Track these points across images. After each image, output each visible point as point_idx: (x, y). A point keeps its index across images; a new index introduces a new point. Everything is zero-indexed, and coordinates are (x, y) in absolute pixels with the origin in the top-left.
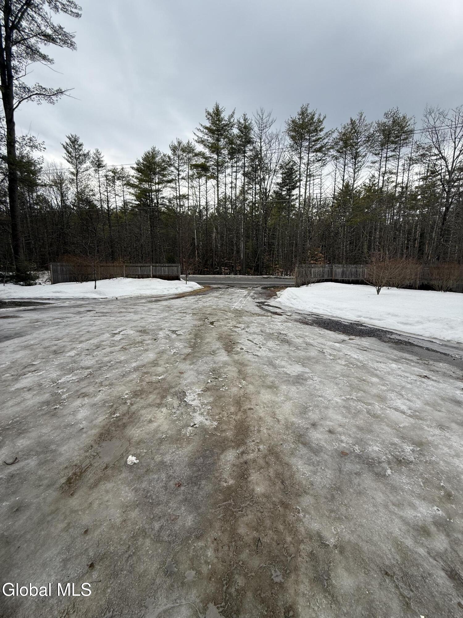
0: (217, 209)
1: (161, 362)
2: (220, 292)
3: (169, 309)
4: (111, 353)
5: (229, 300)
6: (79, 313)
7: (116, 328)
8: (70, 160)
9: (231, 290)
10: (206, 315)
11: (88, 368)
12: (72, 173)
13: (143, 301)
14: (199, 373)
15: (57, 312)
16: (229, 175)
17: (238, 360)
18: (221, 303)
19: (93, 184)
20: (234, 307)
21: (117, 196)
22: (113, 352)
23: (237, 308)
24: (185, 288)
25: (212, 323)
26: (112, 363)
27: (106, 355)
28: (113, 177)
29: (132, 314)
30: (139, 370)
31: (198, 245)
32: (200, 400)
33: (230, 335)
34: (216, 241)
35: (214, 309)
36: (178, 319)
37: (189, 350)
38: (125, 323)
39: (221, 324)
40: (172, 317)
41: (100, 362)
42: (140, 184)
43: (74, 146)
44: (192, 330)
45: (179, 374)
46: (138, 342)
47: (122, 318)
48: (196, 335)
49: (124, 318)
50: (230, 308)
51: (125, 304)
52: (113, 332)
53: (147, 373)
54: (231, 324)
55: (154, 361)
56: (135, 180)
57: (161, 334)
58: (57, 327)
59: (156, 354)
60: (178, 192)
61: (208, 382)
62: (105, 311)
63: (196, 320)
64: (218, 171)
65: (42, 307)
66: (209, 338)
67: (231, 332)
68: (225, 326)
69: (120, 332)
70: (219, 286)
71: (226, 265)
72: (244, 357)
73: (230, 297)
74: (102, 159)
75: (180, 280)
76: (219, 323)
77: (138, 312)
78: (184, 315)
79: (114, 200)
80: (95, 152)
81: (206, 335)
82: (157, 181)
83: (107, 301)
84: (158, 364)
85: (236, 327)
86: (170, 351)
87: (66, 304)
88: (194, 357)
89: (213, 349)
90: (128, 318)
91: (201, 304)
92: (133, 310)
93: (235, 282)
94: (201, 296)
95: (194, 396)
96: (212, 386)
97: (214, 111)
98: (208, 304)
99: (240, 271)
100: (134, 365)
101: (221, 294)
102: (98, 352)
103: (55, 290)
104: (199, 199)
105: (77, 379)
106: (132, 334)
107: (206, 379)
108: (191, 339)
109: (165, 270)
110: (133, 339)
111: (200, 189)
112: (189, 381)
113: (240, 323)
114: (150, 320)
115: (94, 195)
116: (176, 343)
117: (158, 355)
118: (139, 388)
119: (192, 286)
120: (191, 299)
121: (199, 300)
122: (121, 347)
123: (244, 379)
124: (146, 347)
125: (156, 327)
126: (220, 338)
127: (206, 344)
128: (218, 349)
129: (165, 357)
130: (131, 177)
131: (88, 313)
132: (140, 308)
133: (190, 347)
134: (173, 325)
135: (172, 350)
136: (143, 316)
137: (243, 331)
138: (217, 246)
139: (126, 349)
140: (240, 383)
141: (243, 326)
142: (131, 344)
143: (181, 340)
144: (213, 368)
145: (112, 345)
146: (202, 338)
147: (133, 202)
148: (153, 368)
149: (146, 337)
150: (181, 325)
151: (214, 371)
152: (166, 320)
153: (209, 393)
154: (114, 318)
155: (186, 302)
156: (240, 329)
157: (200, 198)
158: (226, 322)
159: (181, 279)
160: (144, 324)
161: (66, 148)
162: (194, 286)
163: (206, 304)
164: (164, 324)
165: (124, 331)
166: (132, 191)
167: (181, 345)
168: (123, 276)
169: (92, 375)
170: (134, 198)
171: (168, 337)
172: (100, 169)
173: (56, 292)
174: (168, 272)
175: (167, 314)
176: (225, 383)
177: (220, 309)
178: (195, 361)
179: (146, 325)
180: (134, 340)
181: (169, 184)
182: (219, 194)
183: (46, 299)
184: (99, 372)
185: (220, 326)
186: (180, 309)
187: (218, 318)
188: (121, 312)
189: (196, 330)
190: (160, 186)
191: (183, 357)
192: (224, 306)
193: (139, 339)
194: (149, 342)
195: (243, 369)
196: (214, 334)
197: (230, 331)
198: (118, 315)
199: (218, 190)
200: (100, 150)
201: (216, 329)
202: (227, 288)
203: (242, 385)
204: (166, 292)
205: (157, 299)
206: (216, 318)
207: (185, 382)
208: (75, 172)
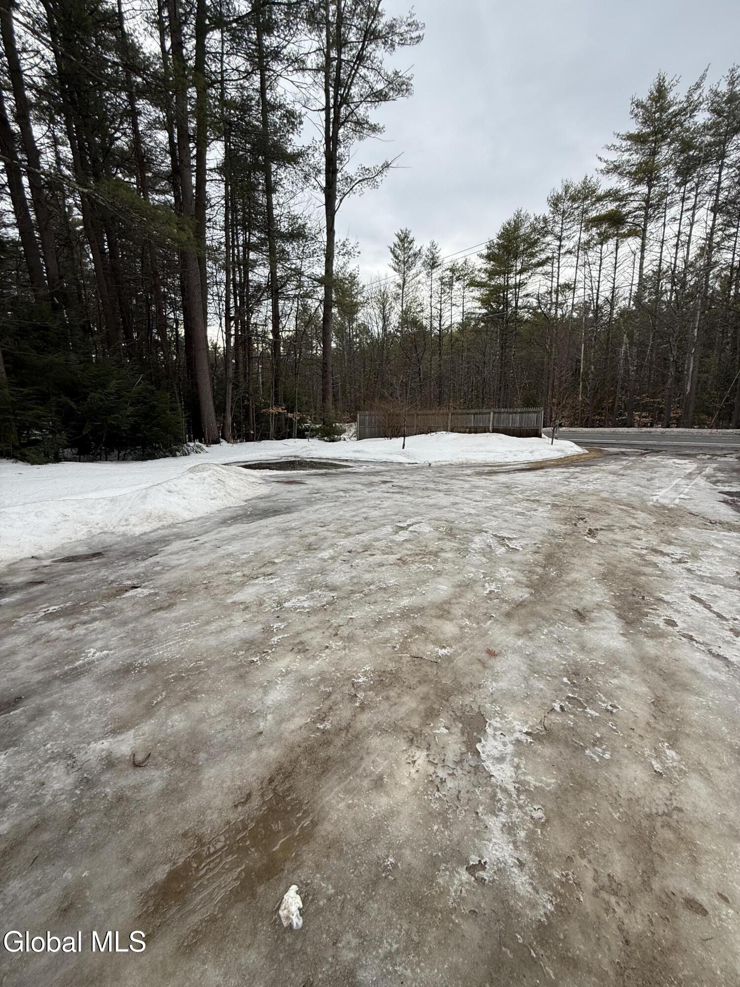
0: (638, 299)
1: (457, 611)
2: (624, 463)
3: (507, 490)
4: (379, 566)
5: (644, 482)
6: (371, 484)
7: (408, 517)
8: (397, 267)
9: (650, 459)
10: (581, 512)
11: (333, 589)
12: (399, 285)
13: (469, 472)
14: (535, 669)
15: (346, 481)
16: (675, 219)
17: (657, 658)
18: (623, 486)
19: (423, 294)
20: (655, 498)
21: (454, 307)
22: (383, 565)
23: (665, 501)
24: (548, 451)
25: (592, 533)
26: (371, 587)
27: (370, 569)
28: (452, 277)
29: (441, 494)
30: (409, 617)
31: (586, 373)
32: (517, 767)
33: (638, 574)
34: (626, 359)
35: (603, 499)
36: (519, 514)
37: (523, 594)
38: (423, 510)
39: (617, 537)
40: (508, 507)
41: (355, 581)
42: (490, 279)
43: (403, 245)
44: (542, 542)
45: (484, 656)
46: (431, 553)
47: (423, 500)
48: (549, 557)
49: (426, 500)
50: (643, 502)
51: (438, 475)
52: (399, 524)
53: (420, 630)
54: (643, 543)
55: (445, 602)
56: (483, 275)
57: (478, 542)
58: (333, 504)
59: (454, 586)
60: (555, 280)
61: (553, 710)
62: (405, 484)
63: (557, 519)
64: (647, 218)
65: (333, 471)
66: (578, 571)
67: (640, 565)
68: (628, 544)
69: (409, 526)
70: (623, 450)
71: (644, 408)
72: (678, 653)
73: (648, 475)
74: (437, 255)
75: (540, 436)
76: (611, 535)
77: (453, 490)
78: (535, 506)
79: (449, 314)
80: (429, 246)
81: (575, 560)
82: (519, 268)
83: (415, 469)
84: (449, 613)
85: (656, 551)
86: (483, 586)
87: (361, 470)
88: (533, 614)
89: (584, 603)
90: (431, 502)
91: (574, 486)
92: (445, 487)
93: (664, 443)
94: (578, 469)
95: (505, 744)
96: (564, 727)
97: (652, 94)
98: (591, 487)
99: (678, 419)
100: (405, 602)
101: (626, 468)
102: (362, 558)
103: (355, 448)
104: (597, 284)
105: (310, 607)
106: (425, 533)
107: (549, 693)
108: (536, 565)
109: (516, 420)
110: (424, 543)
111: (600, 266)
112: (503, 684)
113: (670, 543)
114: (467, 510)
115: (422, 311)
116: (501, 569)
117: (458, 590)
118: (391, 666)
119: (563, 448)
120: (556, 474)
121: (573, 476)
122: (398, 556)
123: (673, 740)
124: (440, 566)
125: (472, 526)
126: (607, 577)
127: (568, 585)
128: (599, 606)
129: (470, 597)
130: (476, 273)
131: (383, 485)
132: (457, 484)
133: (527, 586)
134: (505, 525)
135: (487, 585)
136: (458, 500)
137: (678, 568)
138: (627, 371)
139: (405, 563)
140: (659, 754)
141: (678, 552)
142: (417, 555)
143: (513, 562)
144: (576, 663)
145: (388, 551)
146: (562, 569)
147: (477, 311)
148: (435, 621)
149: (448, 543)
150: (522, 528)
151: (576, 674)
152: (495, 513)
153: (547, 751)
154: (410, 498)
155: (544, 479)
156: (667, 559)
157: (599, 282)
158: (629, 533)
159: (543, 435)
160: (453, 515)
161: (393, 252)
162: (568, 448)
163: (586, 487)
164: (490, 520)
165: (417, 526)
166: (477, 293)
167: (509, 576)
168: (446, 430)
169: (333, 607)
170: (479, 304)
171: (488, 550)
172: (434, 270)
173: (355, 452)
174: (521, 423)
175: (500, 501)
176: (603, 730)
177: (619, 502)
178: (532, 626)
179: (456, 519)
180: (426, 546)
181: (540, 268)
182: (645, 265)
183: (343, 460)
184: (344, 603)
185: (614, 543)
186: (528, 493)
187: (611, 523)
188: (427, 489)
189: (551, 543)
190: (523, 277)
191: (506, 607)
192: (629, 494)
193: (434, 546)
194: (449, 555)
195: (672, 700)
196: (594, 562)
197: (637, 559)
198: (420, 493)
199: (642, 258)
200: (436, 242)
201: (601, 548)
202: (642, 454)
203: (662, 763)
204: (510, 459)
205: (491, 470)
206: (606, 521)
207: (492, 686)
208: (401, 282)
